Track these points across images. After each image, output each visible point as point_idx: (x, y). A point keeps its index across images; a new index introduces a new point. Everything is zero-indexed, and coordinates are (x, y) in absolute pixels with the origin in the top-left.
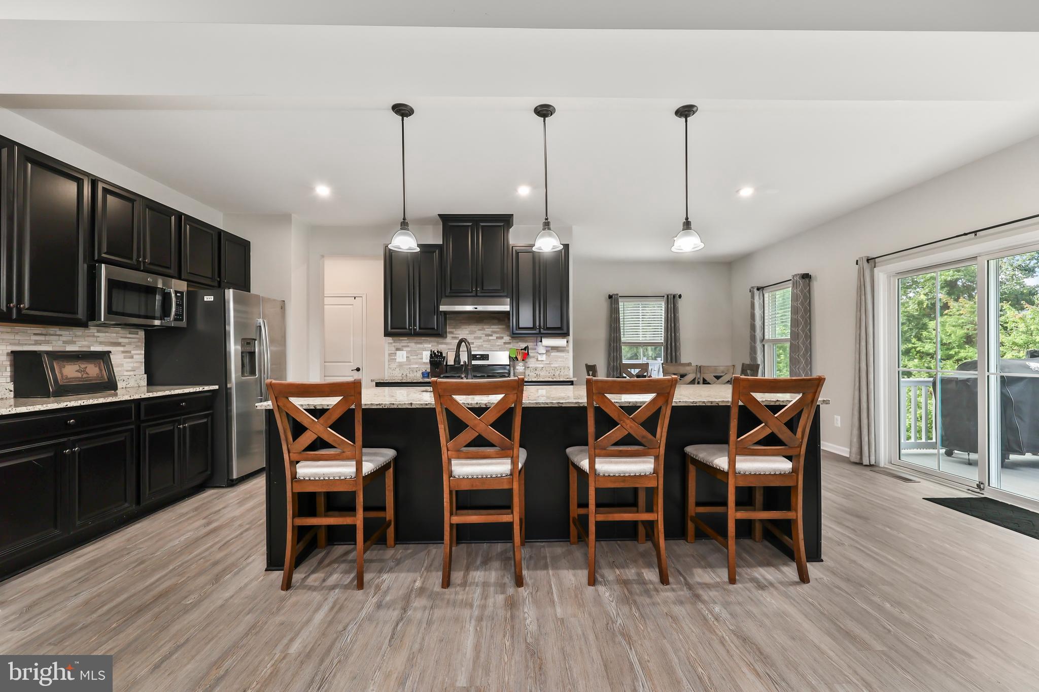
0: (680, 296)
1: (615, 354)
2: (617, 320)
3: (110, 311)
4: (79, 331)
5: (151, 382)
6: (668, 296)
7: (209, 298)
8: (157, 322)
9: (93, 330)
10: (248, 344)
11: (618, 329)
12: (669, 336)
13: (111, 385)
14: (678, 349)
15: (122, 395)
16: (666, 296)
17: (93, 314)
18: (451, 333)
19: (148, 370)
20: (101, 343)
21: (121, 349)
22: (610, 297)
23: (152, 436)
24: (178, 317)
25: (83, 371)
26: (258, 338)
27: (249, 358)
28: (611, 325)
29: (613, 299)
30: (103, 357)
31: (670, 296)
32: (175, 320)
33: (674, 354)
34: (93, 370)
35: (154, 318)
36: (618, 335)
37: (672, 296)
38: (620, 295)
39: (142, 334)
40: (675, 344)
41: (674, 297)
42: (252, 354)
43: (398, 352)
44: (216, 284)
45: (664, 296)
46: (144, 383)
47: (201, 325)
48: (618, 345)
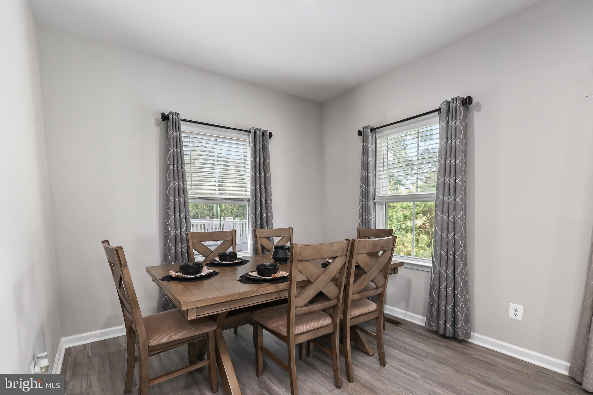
0: (270, 135)
1: (178, 216)
2: (179, 159)
6: (255, 132)
11: (180, 174)
12: (258, 189)
14: (269, 209)
16: (252, 131)
22: (165, 117)
28: (168, 168)
29: (170, 121)
31: (257, 133)
33: (265, 215)
36: (181, 184)
37: (260, 133)
38: (181, 117)
40: (266, 202)
41: (263, 134)
45: (249, 132)
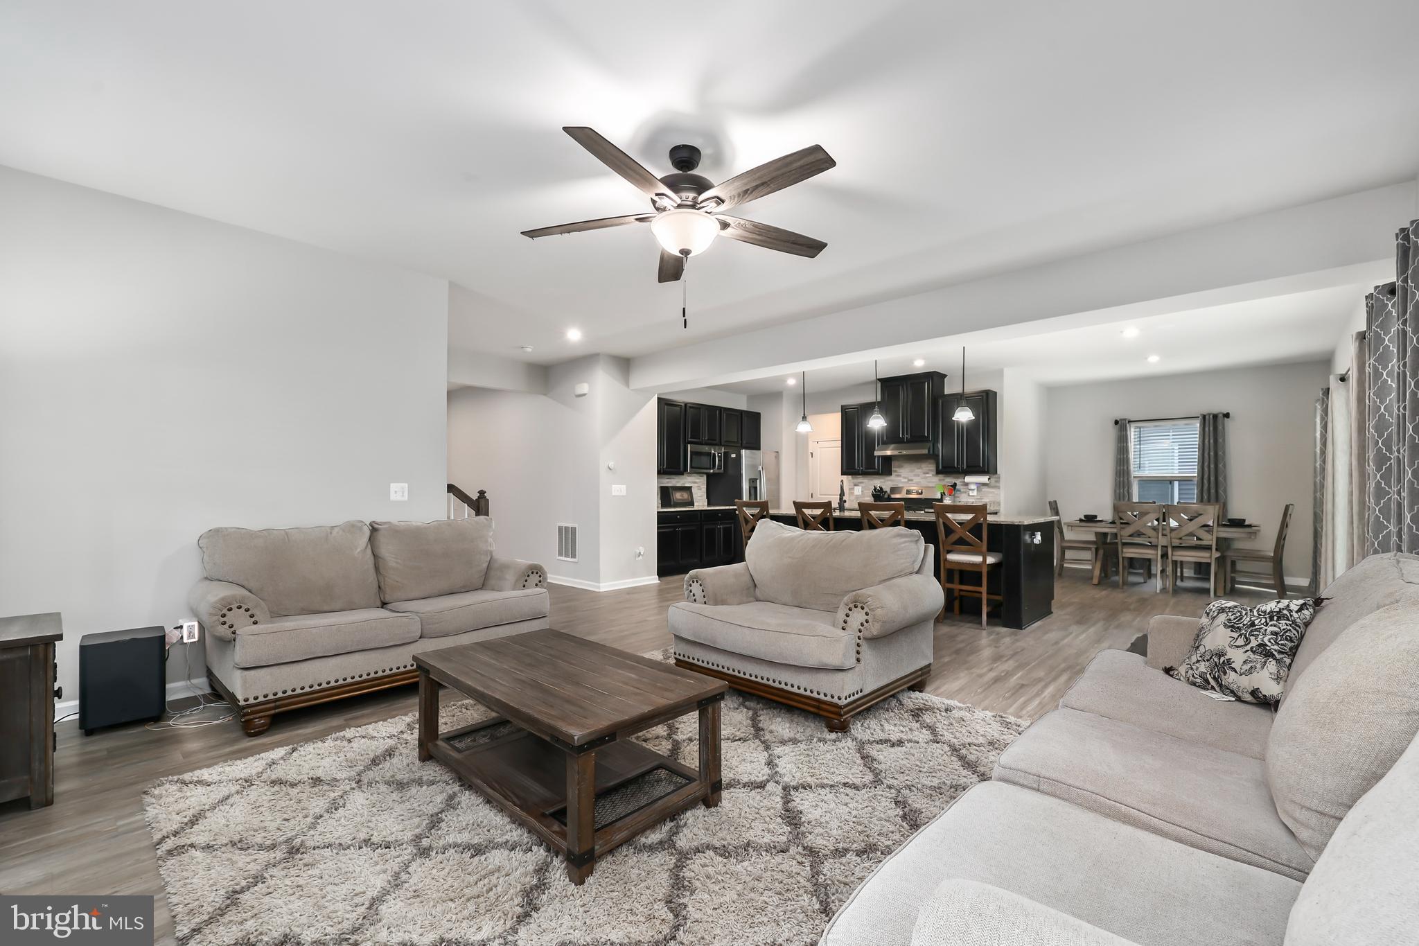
0: (1227, 415)
2: (1125, 450)
3: (691, 467)
4: (681, 477)
5: (709, 504)
6: (1205, 416)
7: (733, 456)
8: (712, 471)
9: (685, 476)
10: (753, 482)
12: (1206, 468)
13: (692, 503)
15: (696, 508)
16: (1201, 417)
17: (685, 469)
18: (895, 471)
19: (708, 497)
20: (689, 482)
21: (696, 485)
22: (1116, 422)
23: (706, 530)
24: (720, 467)
25: (682, 496)
26: (759, 478)
27: (754, 490)
28: (1116, 457)
29: (1121, 425)
30: (689, 489)
31: (1207, 417)
32: (718, 469)
33: (1213, 490)
34: (685, 495)
35: (710, 469)
37: (1211, 416)
38: (1131, 419)
39: (705, 477)
41: (1215, 416)
42: (756, 488)
43: (856, 487)
44: (740, 445)
45: (1198, 417)
46: (706, 504)
47: (731, 471)
48: (1126, 480)
